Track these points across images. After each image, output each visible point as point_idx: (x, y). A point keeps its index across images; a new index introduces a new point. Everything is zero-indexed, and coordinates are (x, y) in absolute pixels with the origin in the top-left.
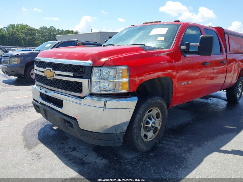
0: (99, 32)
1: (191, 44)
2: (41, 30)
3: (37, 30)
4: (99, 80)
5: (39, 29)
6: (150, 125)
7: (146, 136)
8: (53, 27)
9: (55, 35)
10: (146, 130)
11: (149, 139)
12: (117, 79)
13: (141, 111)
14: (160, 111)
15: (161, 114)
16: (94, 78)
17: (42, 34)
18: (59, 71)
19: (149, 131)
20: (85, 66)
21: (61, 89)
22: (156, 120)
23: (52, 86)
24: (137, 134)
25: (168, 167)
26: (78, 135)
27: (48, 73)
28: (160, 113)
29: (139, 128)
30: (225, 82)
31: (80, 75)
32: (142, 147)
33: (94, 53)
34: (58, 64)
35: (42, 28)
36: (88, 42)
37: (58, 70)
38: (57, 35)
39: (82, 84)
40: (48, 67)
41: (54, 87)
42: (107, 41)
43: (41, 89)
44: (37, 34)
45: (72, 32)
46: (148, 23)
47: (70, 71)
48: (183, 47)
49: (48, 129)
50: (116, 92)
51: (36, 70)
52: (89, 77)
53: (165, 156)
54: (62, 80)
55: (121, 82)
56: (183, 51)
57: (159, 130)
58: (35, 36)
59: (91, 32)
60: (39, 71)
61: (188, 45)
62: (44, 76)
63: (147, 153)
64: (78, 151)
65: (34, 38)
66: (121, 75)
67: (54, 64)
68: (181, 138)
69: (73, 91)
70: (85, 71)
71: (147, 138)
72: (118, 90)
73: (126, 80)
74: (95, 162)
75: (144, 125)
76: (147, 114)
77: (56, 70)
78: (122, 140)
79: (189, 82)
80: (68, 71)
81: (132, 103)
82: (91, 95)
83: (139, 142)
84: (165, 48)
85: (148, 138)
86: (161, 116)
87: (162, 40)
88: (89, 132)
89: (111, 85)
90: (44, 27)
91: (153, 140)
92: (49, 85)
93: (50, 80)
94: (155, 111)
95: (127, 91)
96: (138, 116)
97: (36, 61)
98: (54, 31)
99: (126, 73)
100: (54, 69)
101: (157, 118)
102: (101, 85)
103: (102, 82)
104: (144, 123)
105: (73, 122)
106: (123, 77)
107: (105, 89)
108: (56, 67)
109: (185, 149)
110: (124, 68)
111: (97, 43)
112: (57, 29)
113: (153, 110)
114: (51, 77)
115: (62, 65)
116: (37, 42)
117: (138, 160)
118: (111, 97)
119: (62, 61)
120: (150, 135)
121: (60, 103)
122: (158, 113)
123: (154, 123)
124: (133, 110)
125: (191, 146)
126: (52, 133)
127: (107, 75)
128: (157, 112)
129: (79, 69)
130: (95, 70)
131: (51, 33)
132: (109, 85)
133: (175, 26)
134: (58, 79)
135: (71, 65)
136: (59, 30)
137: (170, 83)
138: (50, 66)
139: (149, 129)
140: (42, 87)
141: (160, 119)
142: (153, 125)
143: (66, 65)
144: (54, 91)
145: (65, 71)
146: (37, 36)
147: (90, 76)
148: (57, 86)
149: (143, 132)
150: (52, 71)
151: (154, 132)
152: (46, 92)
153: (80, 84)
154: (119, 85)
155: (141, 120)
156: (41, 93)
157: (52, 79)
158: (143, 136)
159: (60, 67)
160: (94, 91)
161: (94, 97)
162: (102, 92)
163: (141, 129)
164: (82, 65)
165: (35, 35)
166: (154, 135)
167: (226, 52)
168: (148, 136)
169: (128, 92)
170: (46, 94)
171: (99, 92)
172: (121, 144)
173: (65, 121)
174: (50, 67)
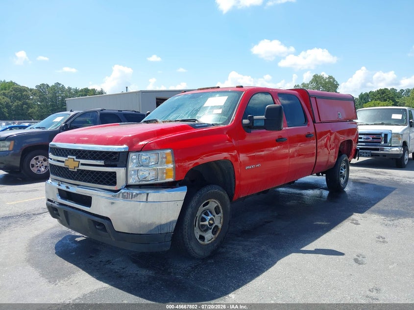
0: (139, 92)
1: (255, 117)
2: (39, 90)
3: (31, 90)
4: (137, 168)
5: (35, 88)
6: (206, 223)
7: (202, 238)
8: (60, 84)
9: (63, 98)
10: (202, 230)
11: (206, 242)
12: (161, 165)
13: (193, 203)
14: (219, 204)
15: (221, 208)
16: (131, 166)
17: (40, 96)
18: (86, 159)
19: (206, 231)
20: (120, 152)
21: (89, 182)
22: (214, 216)
23: (75, 180)
24: (189, 234)
25: (230, 273)
26: (114, 239)
27: (71, 163)
28: (220, 206)
29: (192, 227)
30: (317, 161)
31: (113, 163)
32: (197, 251)
33: (130, 136)
34: (84, 151)
35: (40, 87)
36: (121, 111)
37: (84, 158)
38: (67, 97)
39: (116, 174)
40: (70, 155)
41: (79, 180)
42: (149, 113)
43: (59, 185)
44: (31, 97)
45: (93, 92)
46: (203, 89)
47: (100, 159)
48: (246, 121)
49: (68, 241)
50: (159, 181)
51: (51, 159)
52: (125, 165)
53: (228, 262)
54: (89, 171)
55: (165, 168)
56: (246, 127)
57: (220, 229)
58: (27, 101)
59: (126, 92)
60: (54, 160)
61: (251, 119)
62: (64, 167)
63: (204, 259)
64: (113, 264)
65: (26, 104)
66: (164, 160)
67: (79, 151)
68: (251, 240)
69: (105, 184)
70: (119, 158)
71: (204, 241)
72: (162, 179)
73: (171, 166)
74: (137, 274)
75: (199, 224)
76: (201, 209)
77: (81, 159)
78: (170, 243)
79: (258, 166)
80: (97, 160)
81: (180, 194)
82: (128, 186)
83: (192, 245)
84: (222, 124)
85: (206, 240)
86: (222, 211)
87: (220, 114)
88: (127, 234)
89: (153, 173)
90: (43, 85)
91: (212, 242)
92: (71, 179)
93: (74, 171)
94: (213, 204)
95: (173, 180)
96: (189, 211)
97: (51, 148)
98: (62, 91)
99: (170, 158)
100: (78, 157)
101: (217, 214)
102: (141, 173)
103: (141, 170)
104: (199, 220)
105: (105, 223)
106: (167, 162)
107: (145, 178)
108: (82, 154)
109: (255, 252)
110: (169, 151)
111: (135, 112)
112: (66, 88)
113: (210, 203)
114: (75, 167)
115: (90, 152)
116: (30, 110)
117: (192, 268)
118: (153, 188)
119: (89, 147)
120: (209, 236)
121: (86, 201)
122: (218, 206)
123: (212, 219)
124: (182, 203)
125: (263, 248)
126: (75, 246)
127: (147, 161)
128: (216, 205)
129: (111, 156)
130: (133, 156)
131: (56, 93)
132: (149, 174)
133: (236, 94)
134: (85, 170)
135: (101, 152)
136: (70, 89)
137: (230, 168)
138: (72, 154)
139: (205, 228)
140: (60, 182)
141: (221, 215)
142: (211, 222)
143: (95, 152)
144: (79, 186)
145: (94, 159)
146: (32, 99)
147: (125, 163)
148: (82, 179)
149: (197, 233)
150: (75, 160)
151: (214, 233)
152: (67, 187)
153: (114, 175)
154: (163, 173)
155: (194, 215)
156: (59, 190)
157: (76, 170)
158: (198, 237)
159: (86, 155)
160: (131, 181)
161: (131, 189)
162: (141, 183)
163: (195, 229)
164: (114, 150)
165: (28, 98)
166: (213, 236)
167: (314, 122)
168: (205, 237)
169: (175, 180)
170: (68, 190)
171: (138, 183)
172: (169, 248)
173: (96, 223)
174: (74, 156)
